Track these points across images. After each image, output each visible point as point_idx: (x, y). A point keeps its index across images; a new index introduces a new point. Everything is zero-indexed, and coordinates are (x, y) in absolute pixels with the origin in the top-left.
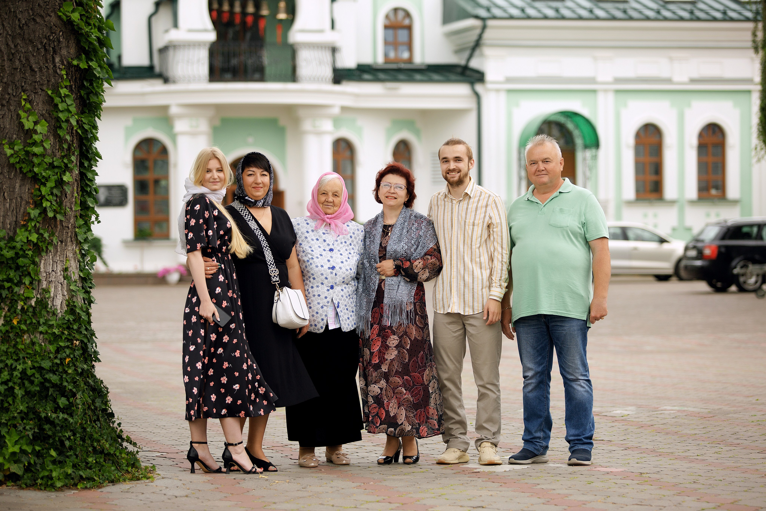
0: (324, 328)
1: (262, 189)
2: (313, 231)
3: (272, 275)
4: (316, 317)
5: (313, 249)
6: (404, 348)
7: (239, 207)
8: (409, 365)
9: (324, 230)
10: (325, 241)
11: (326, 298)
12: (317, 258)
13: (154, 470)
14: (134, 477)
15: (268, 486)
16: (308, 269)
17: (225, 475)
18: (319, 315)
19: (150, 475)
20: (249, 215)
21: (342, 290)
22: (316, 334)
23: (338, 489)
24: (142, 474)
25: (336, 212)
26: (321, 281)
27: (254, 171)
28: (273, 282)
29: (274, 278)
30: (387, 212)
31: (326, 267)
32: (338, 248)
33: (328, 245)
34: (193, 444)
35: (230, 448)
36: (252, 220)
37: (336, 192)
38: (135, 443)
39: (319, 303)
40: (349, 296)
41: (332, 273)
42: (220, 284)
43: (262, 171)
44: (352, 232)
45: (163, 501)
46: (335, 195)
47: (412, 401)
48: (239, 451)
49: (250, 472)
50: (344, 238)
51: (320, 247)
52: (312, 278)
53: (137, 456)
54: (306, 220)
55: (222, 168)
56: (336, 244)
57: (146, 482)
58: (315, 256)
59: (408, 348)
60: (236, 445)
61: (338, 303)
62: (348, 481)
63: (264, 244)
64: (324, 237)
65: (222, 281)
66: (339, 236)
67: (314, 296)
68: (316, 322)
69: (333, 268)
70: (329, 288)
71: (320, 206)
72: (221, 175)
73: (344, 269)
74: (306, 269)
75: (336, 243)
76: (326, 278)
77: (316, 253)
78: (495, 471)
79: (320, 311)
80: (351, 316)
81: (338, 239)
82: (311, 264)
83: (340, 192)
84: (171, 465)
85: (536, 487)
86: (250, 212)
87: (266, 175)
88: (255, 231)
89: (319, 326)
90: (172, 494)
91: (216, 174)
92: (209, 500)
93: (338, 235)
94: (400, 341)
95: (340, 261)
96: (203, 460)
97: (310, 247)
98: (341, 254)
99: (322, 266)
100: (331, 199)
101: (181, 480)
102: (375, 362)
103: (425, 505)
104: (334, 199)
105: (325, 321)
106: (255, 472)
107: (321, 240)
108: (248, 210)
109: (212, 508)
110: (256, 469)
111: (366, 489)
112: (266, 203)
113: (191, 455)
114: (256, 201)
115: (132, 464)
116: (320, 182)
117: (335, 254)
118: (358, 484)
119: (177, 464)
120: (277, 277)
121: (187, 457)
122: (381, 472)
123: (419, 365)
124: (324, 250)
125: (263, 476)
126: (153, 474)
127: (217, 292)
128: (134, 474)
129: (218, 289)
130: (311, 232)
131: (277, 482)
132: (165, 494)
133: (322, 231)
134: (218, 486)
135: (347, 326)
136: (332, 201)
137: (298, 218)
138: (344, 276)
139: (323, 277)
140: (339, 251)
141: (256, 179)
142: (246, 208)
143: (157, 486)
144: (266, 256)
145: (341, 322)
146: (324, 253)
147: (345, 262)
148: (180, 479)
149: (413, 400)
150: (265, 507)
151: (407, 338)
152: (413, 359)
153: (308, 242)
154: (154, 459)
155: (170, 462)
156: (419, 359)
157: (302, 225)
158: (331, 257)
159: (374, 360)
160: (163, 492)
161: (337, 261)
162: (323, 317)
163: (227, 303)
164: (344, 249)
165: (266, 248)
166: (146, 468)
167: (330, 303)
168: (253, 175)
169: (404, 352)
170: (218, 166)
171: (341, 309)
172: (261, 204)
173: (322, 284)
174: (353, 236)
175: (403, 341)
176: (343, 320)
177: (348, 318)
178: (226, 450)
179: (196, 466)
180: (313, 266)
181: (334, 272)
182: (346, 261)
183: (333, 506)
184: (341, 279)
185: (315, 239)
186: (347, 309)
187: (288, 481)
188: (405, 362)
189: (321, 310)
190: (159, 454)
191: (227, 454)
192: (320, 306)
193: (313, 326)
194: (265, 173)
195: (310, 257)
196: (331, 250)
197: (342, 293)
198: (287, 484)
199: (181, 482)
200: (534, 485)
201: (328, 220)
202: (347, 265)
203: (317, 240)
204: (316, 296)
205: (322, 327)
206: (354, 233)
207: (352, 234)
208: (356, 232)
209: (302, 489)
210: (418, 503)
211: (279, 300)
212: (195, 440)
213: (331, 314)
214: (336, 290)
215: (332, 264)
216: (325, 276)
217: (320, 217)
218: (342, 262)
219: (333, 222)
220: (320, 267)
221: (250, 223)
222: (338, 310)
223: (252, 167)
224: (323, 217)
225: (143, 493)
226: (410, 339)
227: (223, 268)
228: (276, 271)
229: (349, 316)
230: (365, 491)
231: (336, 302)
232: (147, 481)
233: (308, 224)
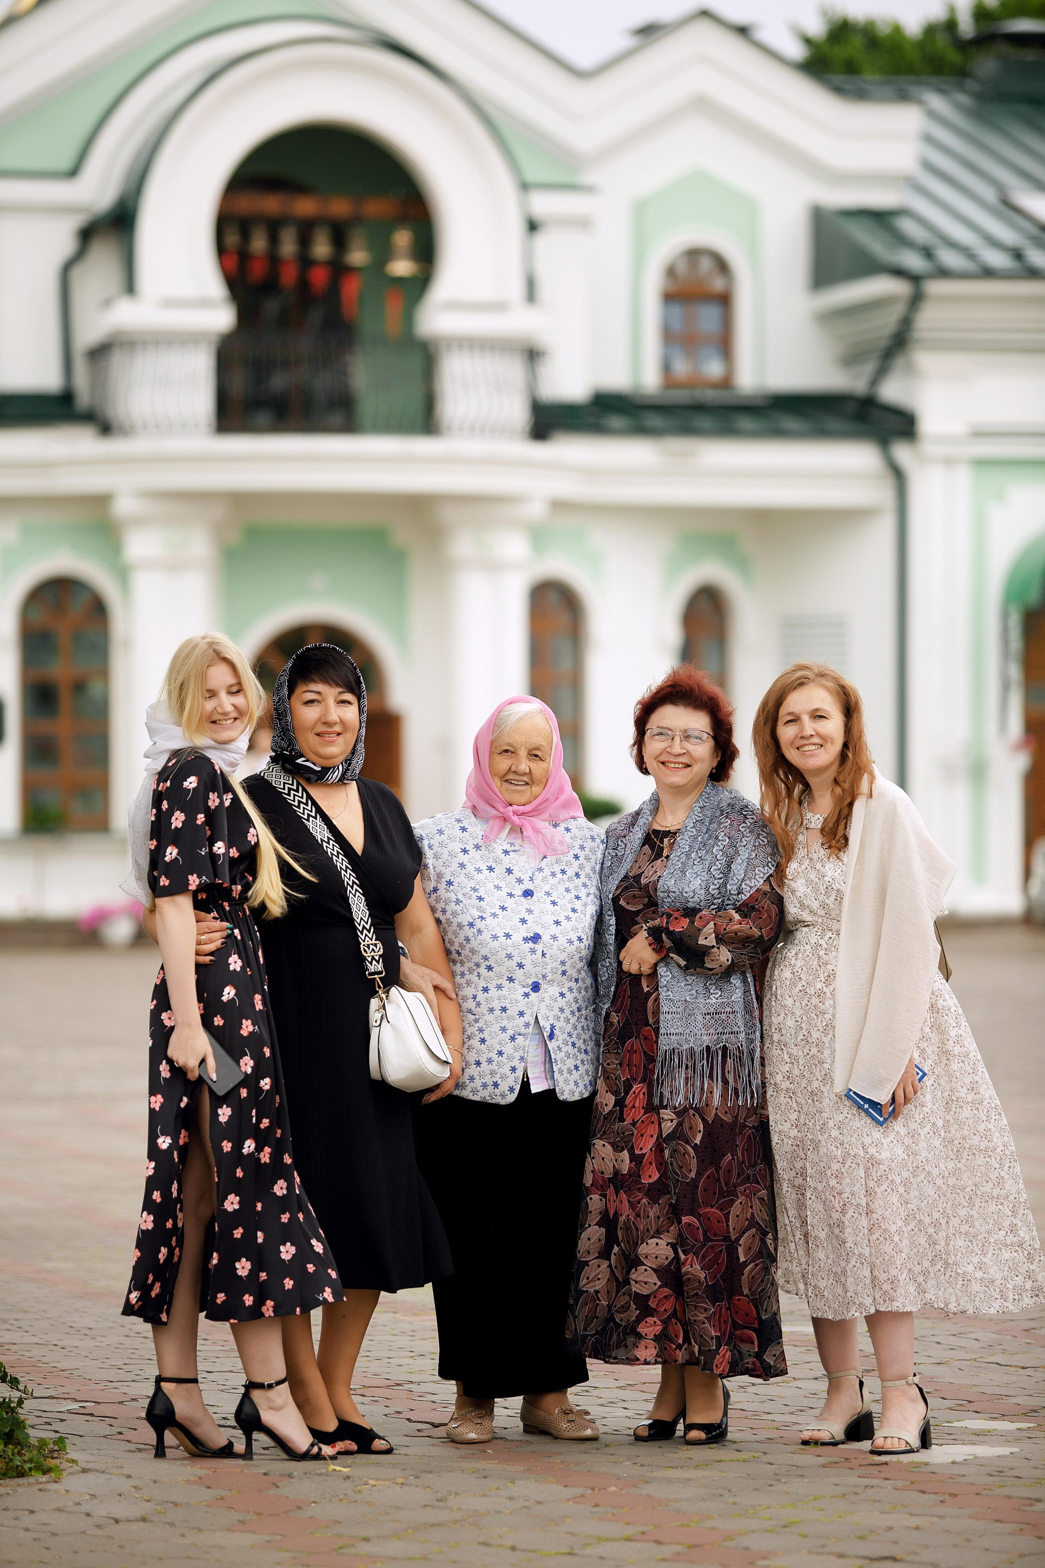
0: (517, 1092)
1: (340, 739)
2: (477, 847)
3: (368, 955)
4: (498, 1064)
5: (481, 893)
6: (687, 1142)
7: (282, 781)
8: (697, 1187)
9: (505, 844)
10: (509, 871)
11: (521, 1014)
12: (494, 915)
13: (63, 1449)
14: (12, 1468)
15: (350, 1492)
16: (474, 944)
17: (240, 1462)
18: (504, 1059)
19: (52, 1463)
20: (307, 804)
21: (562, 995)
22: (497, 1106)
23: (527, 1504)
24: (31, 1461)
25: (536, 798)
26: (507, 974)
27: (319, 693)
28: (370, 974)
29: (371, 963)
30: (664, 798)
31: (517, 937)
32: (547, 888)
33: (520, 881)
34: (163, 1384)
35: (257, 1396)
36: (315, 818)
37: (537, 749)
38: (16, 1379)
39: (504, 1029)
40: (579, 1010)
41: (533, 951)
42: (232, 978)
43: (340, 693)
44: (577, 844)
45: (83, 1532)
46: (534, 755)
47: (703, 1279)
48: (279, 1401)
49: (305, 1456)
50: (558, 861)
51: (498, 888)
52: (483, 966)
53: (20, 1410)
54: (459, 821)
55: (239, 683)
56: (540, 878)
57: (40, 1480)
58: (489, 911)
59: (698, 1141)
60: (270, 1386)
61: (553, 1027)
62: (552, 1482)
63: (349, 877)
64: (507, 861)
65: (238, 969)
66: (545, 857)
67: (491, 1010)
68: (498, 1076)
69: (536, 938)
70: (527, 990)
71: (496, 784)
72: (239, 700)
73: (562, 941)
74: (468, 946)
75: (539, 876)
76: (520, 966)
77: (493, 901)
78: (927, 1460)
79: (508, 1049)
80: (583, 1062)
81: (543, 864)
82: (480, 931)
83: (547, 748)
84: (105, 1437)
85: (1033, 1508)
86: (309, 797)
87: (349, 703)
88: (325, 844)
89: (504, 1087)
90: (105, 1515)
91: (227, 702)
92: (200, 1530)
93: (542, 856)
94: (680, 1124)
95: (550, 920)
96: (186, 1424)
97: (475, 890)
98: (554, 903)
99: (508, 936)
100: (524, 766)
101: (129, 1477)
102: (651, 1181)
103: (747, 1549)
104: (531, 764)
105: (520, 1074)
106: (318, 1457)
107: (500, 870)
108: (304, 790)
109: (208, 1553)
110: (320, 1449)
111: (597, 1505)
112: (349, 773)
113: (157, 1411)
114: (325, 770)
115: (5, 1434)
116: (496, 723)
117: (539, 903)
118: (578, 1491)
119: (120, 1433)
120: (378, 962)
121: (147, 1414)
122: (637, 1460)
123: (721, 1187)
124: (511, 895)
125: (338, 1468)
126: (58, 1461)
127: (225, 998)
128: (11, 1460)
129: (227, 989)
130: (472, 852)
131: (372, 1482)
132: (88, 1515)
133: (501, 847)
134: (224, 1493)
135: (572, 1086)
136: (527, 770)
137: (439, 815)
138: (563, 956)
139: (513, 963)
140: (548, 894)
141: (326, 711)
142: (298, 784)
143: (67, 1491)
144: (354, 908)
145: (556, 1075)
146: (510, 903)
147: (564, 923)
148: (127, 1473)
149: (706, 1278)
150: (341, 1551)
151: (697, 1116)
152: (707, 1170)
153: (468, 876)
154: (62, 1420)
155: (103, 1428)
156: (721, 1172)
157: (450, 832)
158: (530, 911)
159: (648, 1174)
160: (85, 1508)
161: (543, 921)
162: (516, 1063)
163: (253, 1025)
164: (562, 889)
165: (352, 887)
166: (43, 1443)
167: (531, 1027)
168: (318, 701)
169: (686, 1152)
170: (231, 680)
171: (558, 1043)
172: (337, 775)
173: (511, 980)
174: (581, 854)
175: (686, 1125)
176: (561, 1072)
177: (576, 1067)
178: (246, 1399)
179: (169, 1438)
180: (486, 936)
181: (539, 947)
182: (568, 918)
183: (513, 1548)
184: (557, 964)
185: (484, 867)
186: (574, 1045)
187: (400, 1480)
188: (687, 1177)
189: (511, 1045)
190: (75, 1406)
191: (247, 1409)
192: (506, 1036)
193: (490, 1088)
194: (349, 697)
195: (476, 914)
196: (528, 893)
197: (562, 1002)
198: (397, 1487)
199: (130, 1482)
200: (1028, 1502)
201: (515, 819)
202: (569, 929)
203: (491, 869)
204: (497, 1012)
205: (512, 1090)
206: (582, 848)
207: (577, 851)
208: (589, 844)
209: (437, 1504)
210: (729, 1544)
211: (385, 1020)
212: (168, 1374)
213: (534, 1055)
214: (546, 995)
215: (533, 927)
216: (517, 959)
217: (494, 812)
218: (557, 923)
219: (527, 823)
220: (502, 939)
221: (310, 825)
222: (551, 1045)
223: (315, 681)
224: (502, 810)
225: (32, 1512)
226: (703, 1119)
227: (239, 937)
228: (375, 945)
229: (579, 1063)
230: (596, 1509)
231: (545, 1024)
232: (44, 1478)
233: (464, 829)
